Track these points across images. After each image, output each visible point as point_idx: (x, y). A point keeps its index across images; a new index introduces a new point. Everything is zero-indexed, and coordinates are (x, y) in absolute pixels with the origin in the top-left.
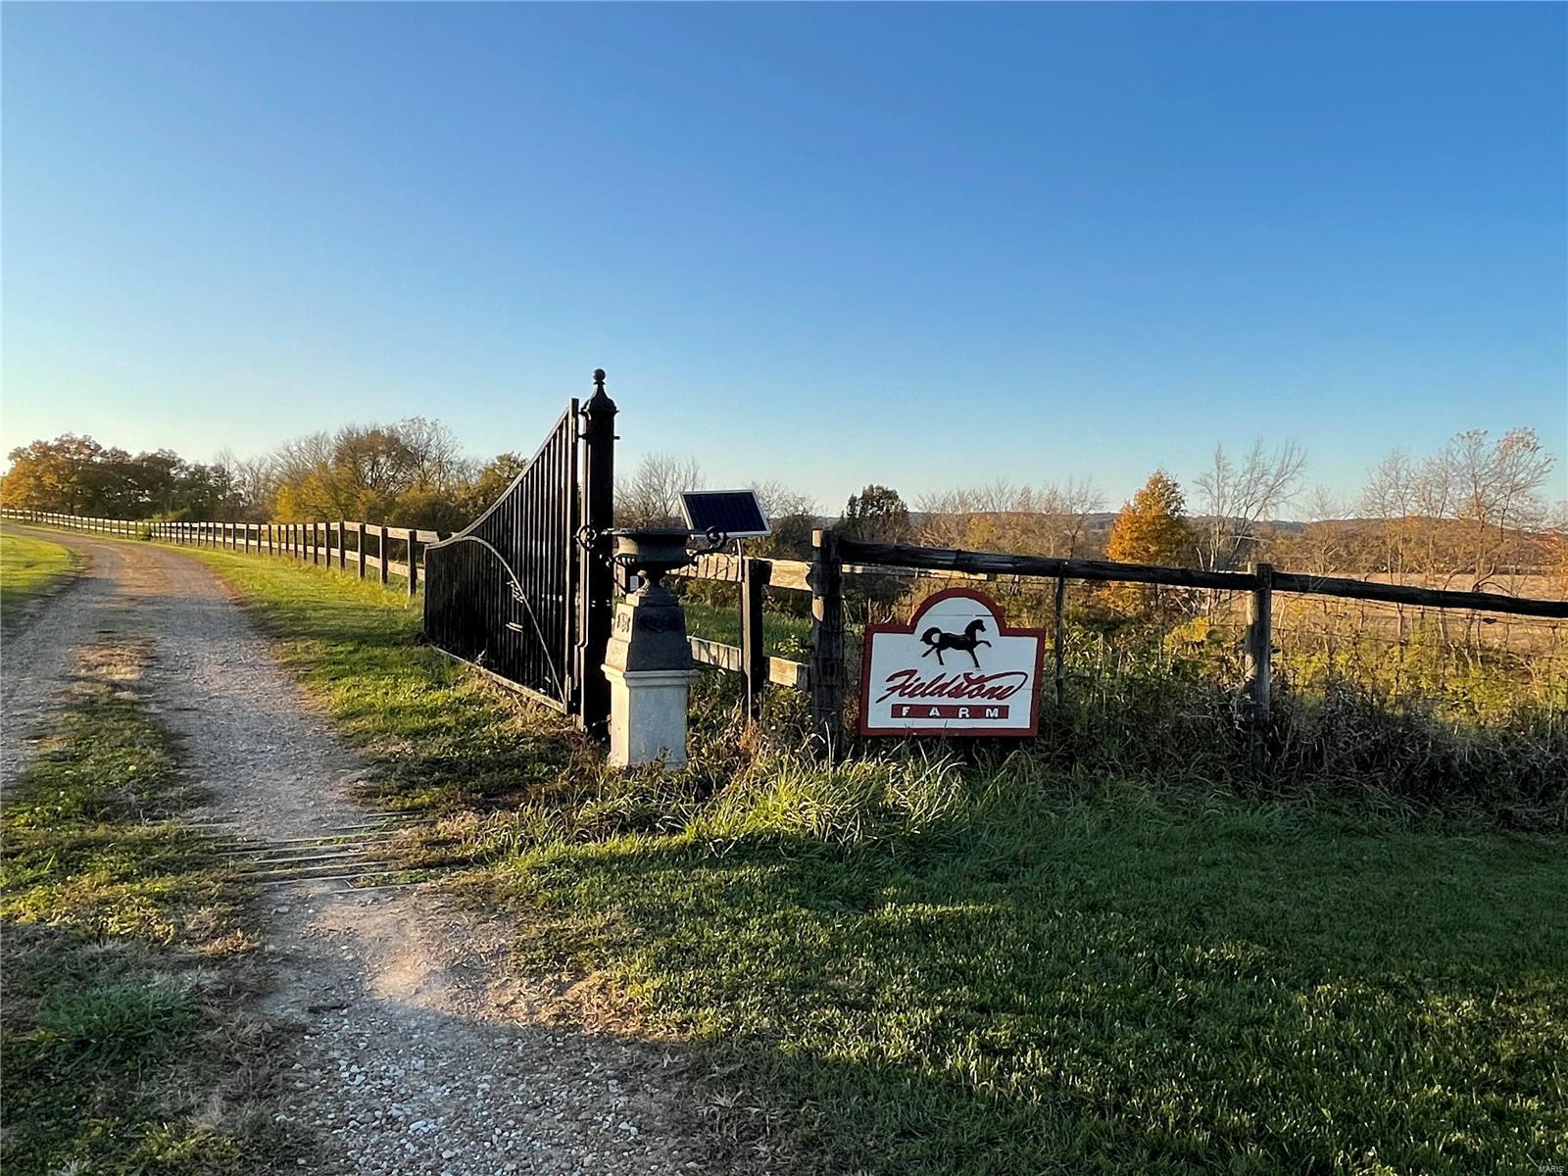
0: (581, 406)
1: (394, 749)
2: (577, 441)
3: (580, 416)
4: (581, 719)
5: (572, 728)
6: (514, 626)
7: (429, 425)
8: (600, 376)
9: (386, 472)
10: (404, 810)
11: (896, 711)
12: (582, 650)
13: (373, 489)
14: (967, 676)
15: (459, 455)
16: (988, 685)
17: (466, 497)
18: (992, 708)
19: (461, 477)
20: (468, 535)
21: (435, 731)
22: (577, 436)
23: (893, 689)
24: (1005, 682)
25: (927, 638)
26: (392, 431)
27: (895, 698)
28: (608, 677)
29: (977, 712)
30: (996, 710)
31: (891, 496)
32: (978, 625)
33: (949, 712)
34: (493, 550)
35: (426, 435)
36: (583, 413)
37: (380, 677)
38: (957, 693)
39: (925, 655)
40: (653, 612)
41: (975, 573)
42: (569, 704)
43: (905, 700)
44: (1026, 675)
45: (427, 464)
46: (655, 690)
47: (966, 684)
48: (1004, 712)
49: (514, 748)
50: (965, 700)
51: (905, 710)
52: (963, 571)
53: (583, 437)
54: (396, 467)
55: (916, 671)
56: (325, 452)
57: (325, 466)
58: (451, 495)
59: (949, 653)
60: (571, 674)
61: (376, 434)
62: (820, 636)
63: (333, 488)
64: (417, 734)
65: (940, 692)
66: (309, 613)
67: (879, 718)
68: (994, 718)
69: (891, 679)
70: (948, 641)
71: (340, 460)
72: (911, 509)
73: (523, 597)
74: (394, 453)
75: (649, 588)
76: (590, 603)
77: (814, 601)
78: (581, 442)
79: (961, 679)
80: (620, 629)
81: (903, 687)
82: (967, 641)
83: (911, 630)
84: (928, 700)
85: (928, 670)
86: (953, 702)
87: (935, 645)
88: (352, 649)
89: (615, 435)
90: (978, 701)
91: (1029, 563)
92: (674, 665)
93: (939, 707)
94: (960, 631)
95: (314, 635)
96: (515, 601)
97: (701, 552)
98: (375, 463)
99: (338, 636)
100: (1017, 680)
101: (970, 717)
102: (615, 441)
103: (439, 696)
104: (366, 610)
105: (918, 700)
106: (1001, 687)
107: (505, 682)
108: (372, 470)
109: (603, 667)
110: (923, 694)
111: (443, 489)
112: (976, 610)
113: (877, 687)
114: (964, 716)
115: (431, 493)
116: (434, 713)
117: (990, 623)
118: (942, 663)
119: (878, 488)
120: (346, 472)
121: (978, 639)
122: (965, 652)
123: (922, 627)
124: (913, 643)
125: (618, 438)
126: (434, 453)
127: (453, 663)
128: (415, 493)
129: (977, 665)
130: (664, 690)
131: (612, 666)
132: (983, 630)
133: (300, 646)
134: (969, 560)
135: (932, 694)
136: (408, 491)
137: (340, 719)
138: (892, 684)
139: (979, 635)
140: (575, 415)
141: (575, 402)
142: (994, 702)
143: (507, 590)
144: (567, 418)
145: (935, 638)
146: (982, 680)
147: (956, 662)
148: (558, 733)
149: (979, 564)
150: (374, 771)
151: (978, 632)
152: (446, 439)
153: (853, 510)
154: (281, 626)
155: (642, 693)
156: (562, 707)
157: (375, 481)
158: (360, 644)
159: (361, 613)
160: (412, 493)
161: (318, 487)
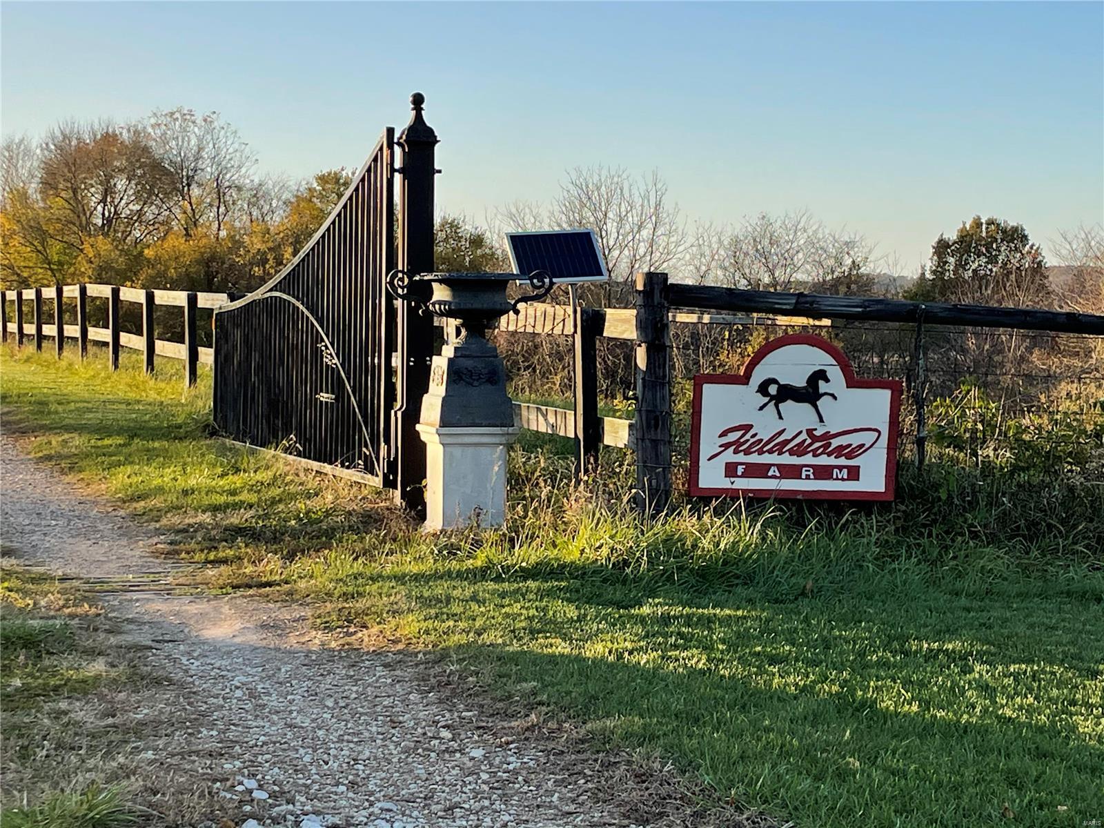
0: (397, 135)
1: (191, 521)
2: (392, 176)
3: (396, 147)
4: (398, 493)
5: (388, 503)
6: (325, 397)
7: (199, 121)
8: (418, 100)
9: (128, 206)
10: (208, 562)
11: (731, 470)
12: (399, 414)
13: (106, 235)
14: (810, 432)
15: (252, 175)
16: (835, 443)
17: (263, 247)
18: (840, 468)
19: (255, 213)
20: (271, 290)
21: (236, 506)
22: (393, 170)
23: (726, 446)
24: (854, 440)
25: (763, 389)
26: (137, 132)
27: (729, 456)
28: (423, 437)
29: (823, 473)
30: (845, 471)
31: (1015, 236)
32: (821, 375)
33: (792, 472)
34: (301, 307)
35: (194, 141)
36: (399, 144)
37: (163, 466)
38: (800, 451)
39: (761, 408)
40: (469, 363)
41: (819, 318)
42: (385, 476)
43: (741, 458)
44: (879, 432)
45: (195, 191)
46: (471, 450)
47: (809, 441)
48: (854, 473)
49: (321, 522)
50: (809, 459)
51: (740, 470)
52: (808, 316)
53: (399, 171)
54: (146, 194)
55: (751, 426)
56: (24, 172)
57: (24, 196)
58: (237, 244)
59: (788, 406)
60: (387, 442)
61: (109, 139)
62: (644, 387)
63: (37, 233)
64: (215, 509)
65: (780, 449)
66: (53, 407)
67: (711, 476)
68: (843, 479)
69: (724, 434)
70: (787, 393)
71: (49, 185)
72: (1050, 260)
73: (335, 361)
74: (139, 172)
75: (466, 337)
76: (408, 361)
77: (638, 349)
78: (398, 178)
79: (804, 436)
80: (435, 383)
81: (737, 443)
82: (809, 393)
83: (745, 380)
84: (766, 459)
85: (766, 425)
86: (795, 460)
87: (772, 398)
88: (122, 442)
89: (437, 167)
90: (824, 460)
91: (879, 307)
92: (491, 422)
93: (779, 466)
94: (800, 382)
95: (69, 429)
96: (327, 366)
97: (525, 299)
98: (108, 191)
99: (103, 430)
100: (867, 438)
101: (815, 479)
102: (436, 176)
103: (236, 480)
104: (130, 404)
105: (754, 458)
106: (850, 445)
107: (315, 465)
108: (104, 201)
109: (418, 427)
110: (761, 452)
111: (223, 234)
112: (819, 358)
113: (709, 442)
114: (808, 477)
115: (204, 241)
116: (233, 493)
117: (835, 373)
118: (781, 418)
119: (990, 223)
120: (59, 206)
121: (821, 391)
122: (807, 406)
123: (758, 376)
124: (748, 395)
125: (440, 171)
126: (208, 171)
127: (253, 452)
128: (175, 242)
129: (821, 420)
130: (482, 449)
131: (427, 424)
132: (827, 380)
133: (55, 440)
134: (812, 303)
135: (770, 452)
136: (164, 239)
137: (124, 502)
138: (725, 440)
139: (823, 387)
140: (390, 146)
141: (390, 132)
142: (842, 461)
143: (317, 354)
144: (381, 149)
145: (773, 390)
146: (827, 437)
147: (797, 417)
148: (372, 509)
149: (823, 307)
150: (172, 537)
151: (821, 383)
152: (229, 147)
153: (942, 263)
154: (20, 421)
155: (457, 451)
156: (377, 481)
157: (108, 221)
158: (132, 438)
159: (124, 406)
160: (171, 241)
161: (14, 232)
